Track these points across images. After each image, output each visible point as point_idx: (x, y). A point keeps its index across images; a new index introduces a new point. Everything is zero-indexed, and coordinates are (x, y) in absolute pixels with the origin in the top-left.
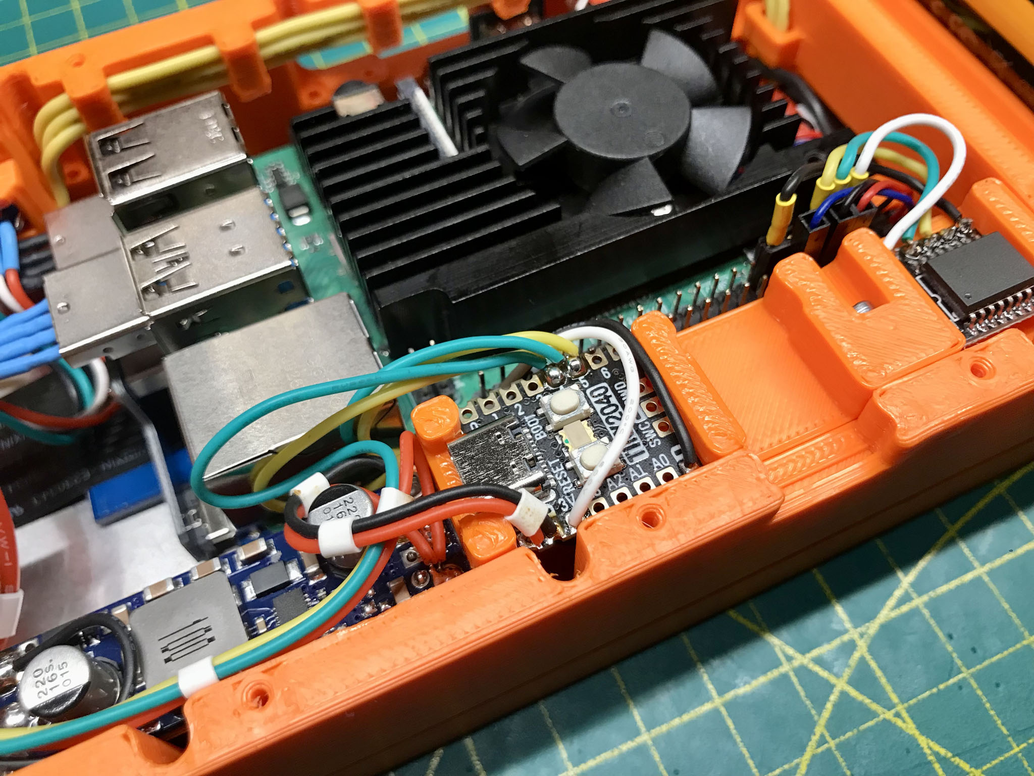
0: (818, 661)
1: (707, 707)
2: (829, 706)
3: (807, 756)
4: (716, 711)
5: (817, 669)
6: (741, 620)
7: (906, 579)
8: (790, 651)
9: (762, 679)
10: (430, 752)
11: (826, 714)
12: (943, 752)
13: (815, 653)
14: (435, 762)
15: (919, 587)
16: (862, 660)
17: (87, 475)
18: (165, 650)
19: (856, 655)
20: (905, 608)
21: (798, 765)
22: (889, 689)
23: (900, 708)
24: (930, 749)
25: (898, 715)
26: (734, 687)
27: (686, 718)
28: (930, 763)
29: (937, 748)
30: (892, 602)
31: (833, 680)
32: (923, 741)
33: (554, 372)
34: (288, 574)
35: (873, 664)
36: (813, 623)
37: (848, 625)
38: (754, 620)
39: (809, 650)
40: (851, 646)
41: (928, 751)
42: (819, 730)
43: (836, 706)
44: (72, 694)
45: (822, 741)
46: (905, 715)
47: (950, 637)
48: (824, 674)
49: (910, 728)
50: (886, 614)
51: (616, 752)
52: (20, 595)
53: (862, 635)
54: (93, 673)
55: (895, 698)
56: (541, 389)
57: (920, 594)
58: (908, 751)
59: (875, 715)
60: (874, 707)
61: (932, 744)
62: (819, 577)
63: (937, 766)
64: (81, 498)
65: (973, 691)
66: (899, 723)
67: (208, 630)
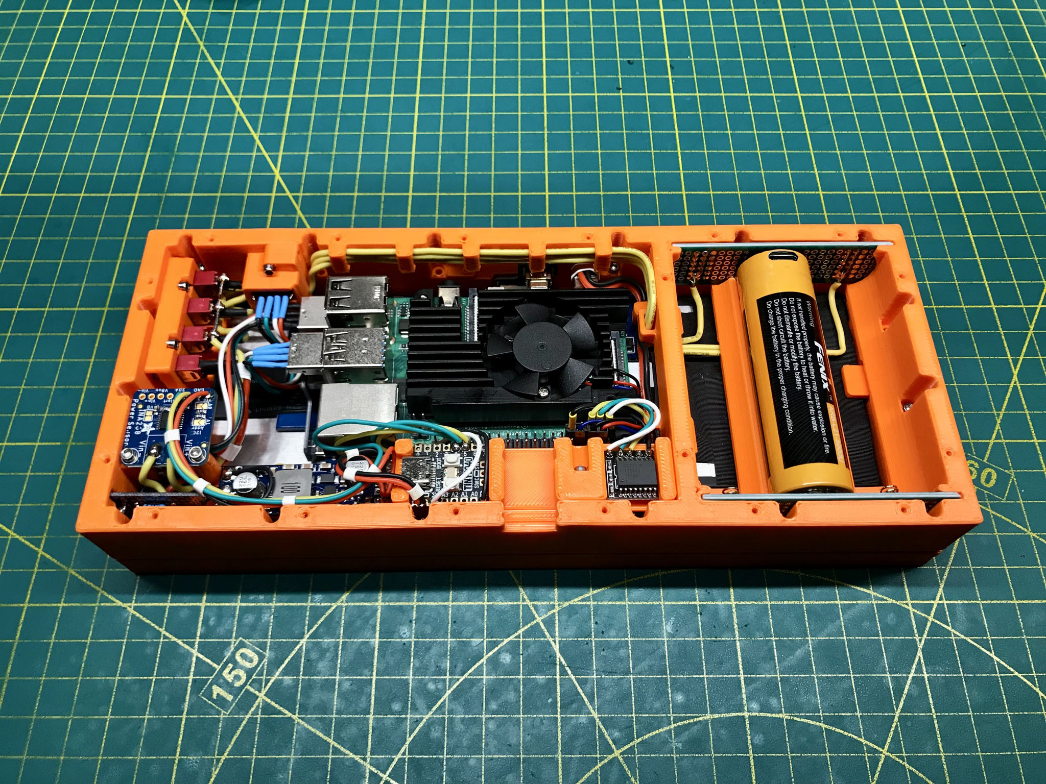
0: (535, 607)
1: (481, 603)
2: (529, 625)
3: (509, 639)
4: (483, 606)
5: (532, 608)
6: (513, 576)
7: (592, 592)
8: (526, 597)
9: (510, 603)
10: (366, 572)
11: (526, 628)
12: (564, 663)
13: (536, 603)
14: (366, 576)
15: (595, 598)
16: (554, 613)
17: (280, 408)
18: (282, 488)
19: (552, 612)
20: (584, 603)
21: (503, 641)
22: (557, 629)
23: (557, 639)
25: (555, 642)
26: (495, 600)
27: (470, 603)
28: (556, 664)
29: (562, 660)
30: (580, 598)
31: (536, 616)
32: (558, 655)
33: (456, 446)
34: (334, 479)
35: (557, 618)
36: (542, 592)
37: (556, 598)
38: (518, 578)
39: (534, 600)
40: (553, 607)
41: (558, 660)
42: (520, 632)
43: (531, 627)
44: (248, 489)
45: (518, 637)
46: (557, 642)
47: (596, 623)
48: (534, 612)
49: (556, 648)
50: (576, 601)
51: (436, 604)
52: (240, 448)
53: (559, 605)
54: (258, 486)
55: (557, 634)
56: (448, 450)
57: (594, 600)
58: (550, 657)
59: (545, 637)
60: (547, 634)
61: (561, 658)
62: (556, 574)
63: (558, 667)
64: (274, 417)
65: (592, 647)
66: (553, 644)
67: (299, 487)
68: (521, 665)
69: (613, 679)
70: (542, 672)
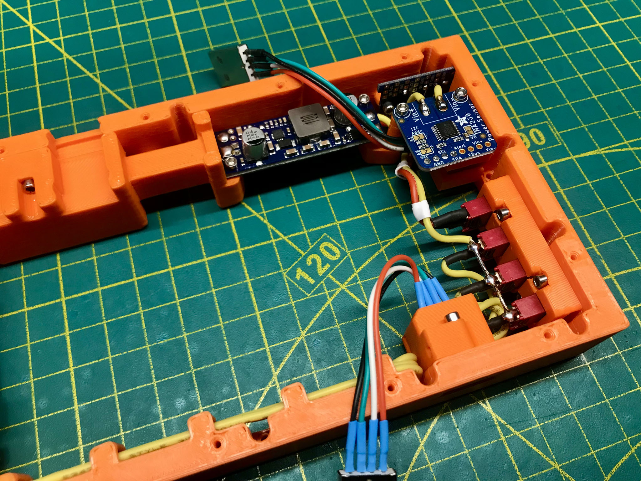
12: (503, 421)
23: (486, 399)
24: (497, 419)
25: (484, 402)
28: (495, 426)
29: (500, 419)
32: (494, 415)
46: (488, 403)
49: (489, 408)
58: (486, 419)
61: (498, 417)
63: (498, 428)
66: (484, 406)
68: (461, 438)
69: (557, 422)
70: (485, 439)
